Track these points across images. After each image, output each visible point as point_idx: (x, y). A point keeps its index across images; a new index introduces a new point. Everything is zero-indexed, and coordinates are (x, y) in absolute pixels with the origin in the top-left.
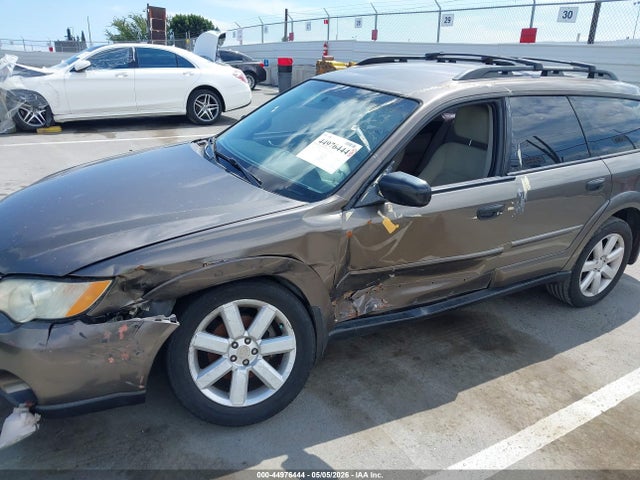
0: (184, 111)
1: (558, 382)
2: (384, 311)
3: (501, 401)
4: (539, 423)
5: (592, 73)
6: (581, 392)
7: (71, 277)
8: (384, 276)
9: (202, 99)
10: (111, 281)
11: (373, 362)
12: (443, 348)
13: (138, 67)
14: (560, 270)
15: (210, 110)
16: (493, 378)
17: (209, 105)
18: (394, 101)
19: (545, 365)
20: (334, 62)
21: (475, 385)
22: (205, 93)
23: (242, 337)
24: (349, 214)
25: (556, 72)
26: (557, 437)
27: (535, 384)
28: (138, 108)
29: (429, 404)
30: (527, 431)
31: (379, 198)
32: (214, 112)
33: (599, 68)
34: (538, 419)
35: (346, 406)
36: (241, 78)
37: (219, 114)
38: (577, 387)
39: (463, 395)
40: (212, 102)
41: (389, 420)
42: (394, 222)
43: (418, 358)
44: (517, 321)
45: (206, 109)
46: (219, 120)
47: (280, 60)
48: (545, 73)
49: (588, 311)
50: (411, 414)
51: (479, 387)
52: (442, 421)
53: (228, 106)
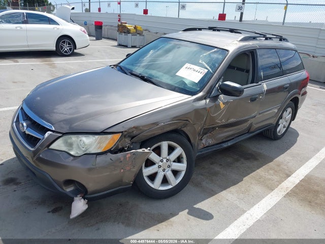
0: (54, 48)
1: (279, 170)
2: (213, 144)
3: (262, 180)
4: (279, 187)
5: (281, 39)
6: (289, 173)
7: (103, 133)
8: (214, 128)
9: (64, 42)
10: (121, 134)
11: (203, 168)
12: (229, 160)
13: (28, 23)
14: (272, 124)
15: (68, 48)
16: (254, 171)
17: (68, 45)
18: (216, 49)
19: (271, 164)
20: (127, 25)
21: (249, 174)
22: (65, 39)
23: (166, 158)
24: (208, 101)
25: (270, 38)
26: (288, 191)
27: (271, 172)
28: (28, 46)
29: (235, 183)
30: (276, 190)
31: (219, 93)
32: (70, 49)
33: (284, 37)
34: (278, 185)
35: (201, 187)
36: (84, 31)
37: (74, 50)
38: (287, 172)
39: (246, 179)
40: (69, 44)
41: (222, 191)
42: (224, 103)
43: (221, 165)
44: (254, 147)
45: (66, 48)
46: (74, 54)
47: (95, 22)
48: (267, 39)
49: (278, 141)
50: (229, 187)
51: (251, 175)
52: (243, 189)
53: (78, 46)
